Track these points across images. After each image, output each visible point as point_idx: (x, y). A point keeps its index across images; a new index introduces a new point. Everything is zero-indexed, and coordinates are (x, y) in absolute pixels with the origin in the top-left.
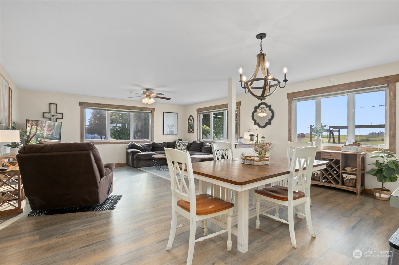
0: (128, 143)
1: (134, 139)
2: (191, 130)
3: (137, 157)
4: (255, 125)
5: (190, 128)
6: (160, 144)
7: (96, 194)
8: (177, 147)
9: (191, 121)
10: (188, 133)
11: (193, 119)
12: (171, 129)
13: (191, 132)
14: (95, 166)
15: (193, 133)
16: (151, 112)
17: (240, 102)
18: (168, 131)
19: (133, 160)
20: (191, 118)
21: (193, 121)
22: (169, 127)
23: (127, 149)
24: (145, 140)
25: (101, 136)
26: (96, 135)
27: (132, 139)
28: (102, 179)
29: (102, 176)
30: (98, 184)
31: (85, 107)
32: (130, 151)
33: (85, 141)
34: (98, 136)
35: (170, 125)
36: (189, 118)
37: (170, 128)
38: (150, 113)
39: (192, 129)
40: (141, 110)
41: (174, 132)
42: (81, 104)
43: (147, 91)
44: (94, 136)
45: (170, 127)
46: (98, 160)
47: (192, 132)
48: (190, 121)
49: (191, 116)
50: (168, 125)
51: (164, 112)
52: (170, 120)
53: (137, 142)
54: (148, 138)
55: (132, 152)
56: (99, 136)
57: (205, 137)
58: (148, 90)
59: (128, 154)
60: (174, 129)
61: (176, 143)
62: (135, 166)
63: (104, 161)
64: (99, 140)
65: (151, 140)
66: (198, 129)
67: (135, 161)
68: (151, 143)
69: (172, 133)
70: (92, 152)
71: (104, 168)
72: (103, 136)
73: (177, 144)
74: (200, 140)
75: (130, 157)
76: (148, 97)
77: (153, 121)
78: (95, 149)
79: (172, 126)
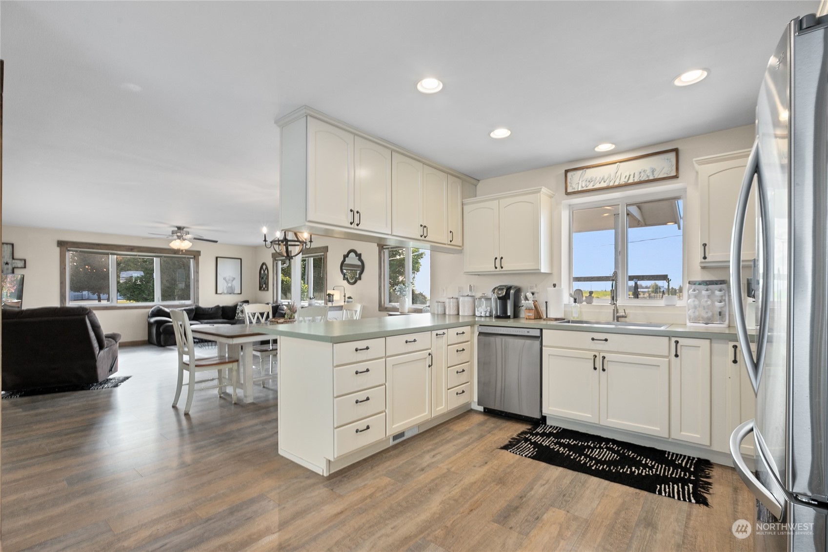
0: (151, 307)
1: (162, 300)
2: (264, 286)
3: (164, 330)
4: (344, 280)
5: (263, 284)
6: (209, 309)
7: (94, 369)
8: (238, 313)
9: (264, 271)
10: (260, 290)
11: (267, 268)
12: (230, 285)
13: (264, 290)
14: (92, 334)
15: (268, 290)
16: (193, 256)
17: (327, 247)
18: (225, 288)
19: (158, 334)
20: (264, 267)
21: (266, 271)
22: (226, 281)
23: (149, 317)
24: (183, 302)
25: (100, 296)
26: (85, 293)
27: (159, 301)
28: (102, 352)
29: (101, 347)
30: (96, 356)
31: (68, 248)
32: (153, 320)
33: (70, 304)
34: (91, 295)
35: (227, 279)
36: (261, 268)
37: (227, 283)
38: (192, 258)
39: (265, 284)
40: (175, 253)
41: (236, 288)
42: (61, 244)
43: (179, 231)
44: (82, 295)
45: (229, 282)
46: (96, 328)
47: (266, 289)
48: (262, 272)
49: (263, 264)
50: (224, 279)
51: (217, 258)
52: (228, 270)
53: (168, 307)
54: (189, 299)
55: (156, 322)
56: (94, 294)
57: (284, 297)
58: (179, 228)
59: (150, 325)
60: (236, 284)
61: (238, 307)
62: (162, 343)
63: (105, 330)
64: (95, 303)
65: (194, 303)
66: (273, 285)
67: (162, 336)
68: (193, 307)
69: (231, 292)
70: (88, 317)
71: (104, 338)
72: (104, 294)
73: (240, 309)
74: (277, 301)
75: (154, 330)
76: (180, 239)
77: (197, 272)
78: (92, 314)
79: (232, 279)
